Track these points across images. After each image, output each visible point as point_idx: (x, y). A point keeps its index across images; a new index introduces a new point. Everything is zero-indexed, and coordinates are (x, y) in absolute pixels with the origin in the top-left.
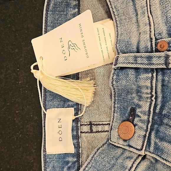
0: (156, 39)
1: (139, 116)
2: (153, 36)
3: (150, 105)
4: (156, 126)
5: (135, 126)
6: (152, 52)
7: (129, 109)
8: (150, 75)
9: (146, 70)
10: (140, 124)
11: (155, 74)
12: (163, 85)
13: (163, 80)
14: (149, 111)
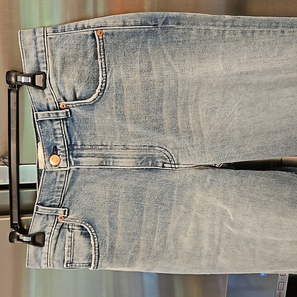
0: (58, 102)
1: (60, 150)
2: (56, 101)
3: (64, 141)
4: (71, 152)
5: (59, 156)
6: (57, 110)
7: (52, 147)
8: (59, 121)
9: (57, 120)
10: (61, 154)
11: (61, 121)
12: (67, 127)
13: (67, 123)
14: (65, 145)
